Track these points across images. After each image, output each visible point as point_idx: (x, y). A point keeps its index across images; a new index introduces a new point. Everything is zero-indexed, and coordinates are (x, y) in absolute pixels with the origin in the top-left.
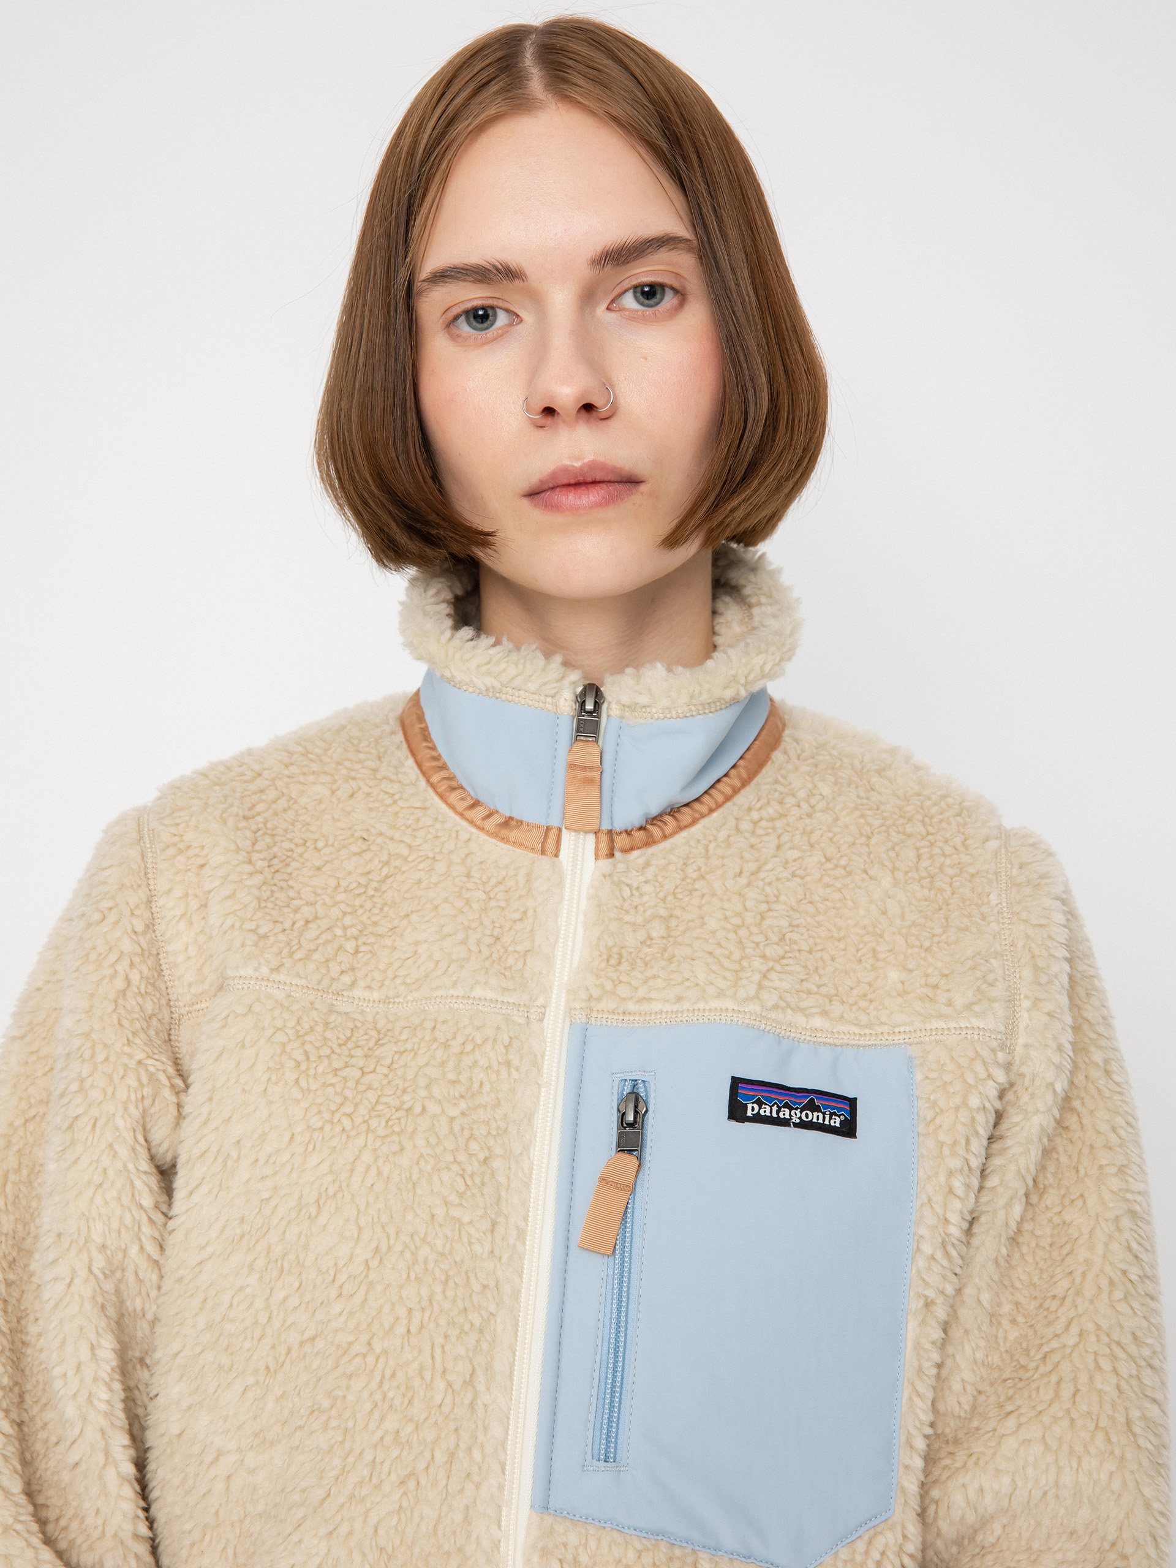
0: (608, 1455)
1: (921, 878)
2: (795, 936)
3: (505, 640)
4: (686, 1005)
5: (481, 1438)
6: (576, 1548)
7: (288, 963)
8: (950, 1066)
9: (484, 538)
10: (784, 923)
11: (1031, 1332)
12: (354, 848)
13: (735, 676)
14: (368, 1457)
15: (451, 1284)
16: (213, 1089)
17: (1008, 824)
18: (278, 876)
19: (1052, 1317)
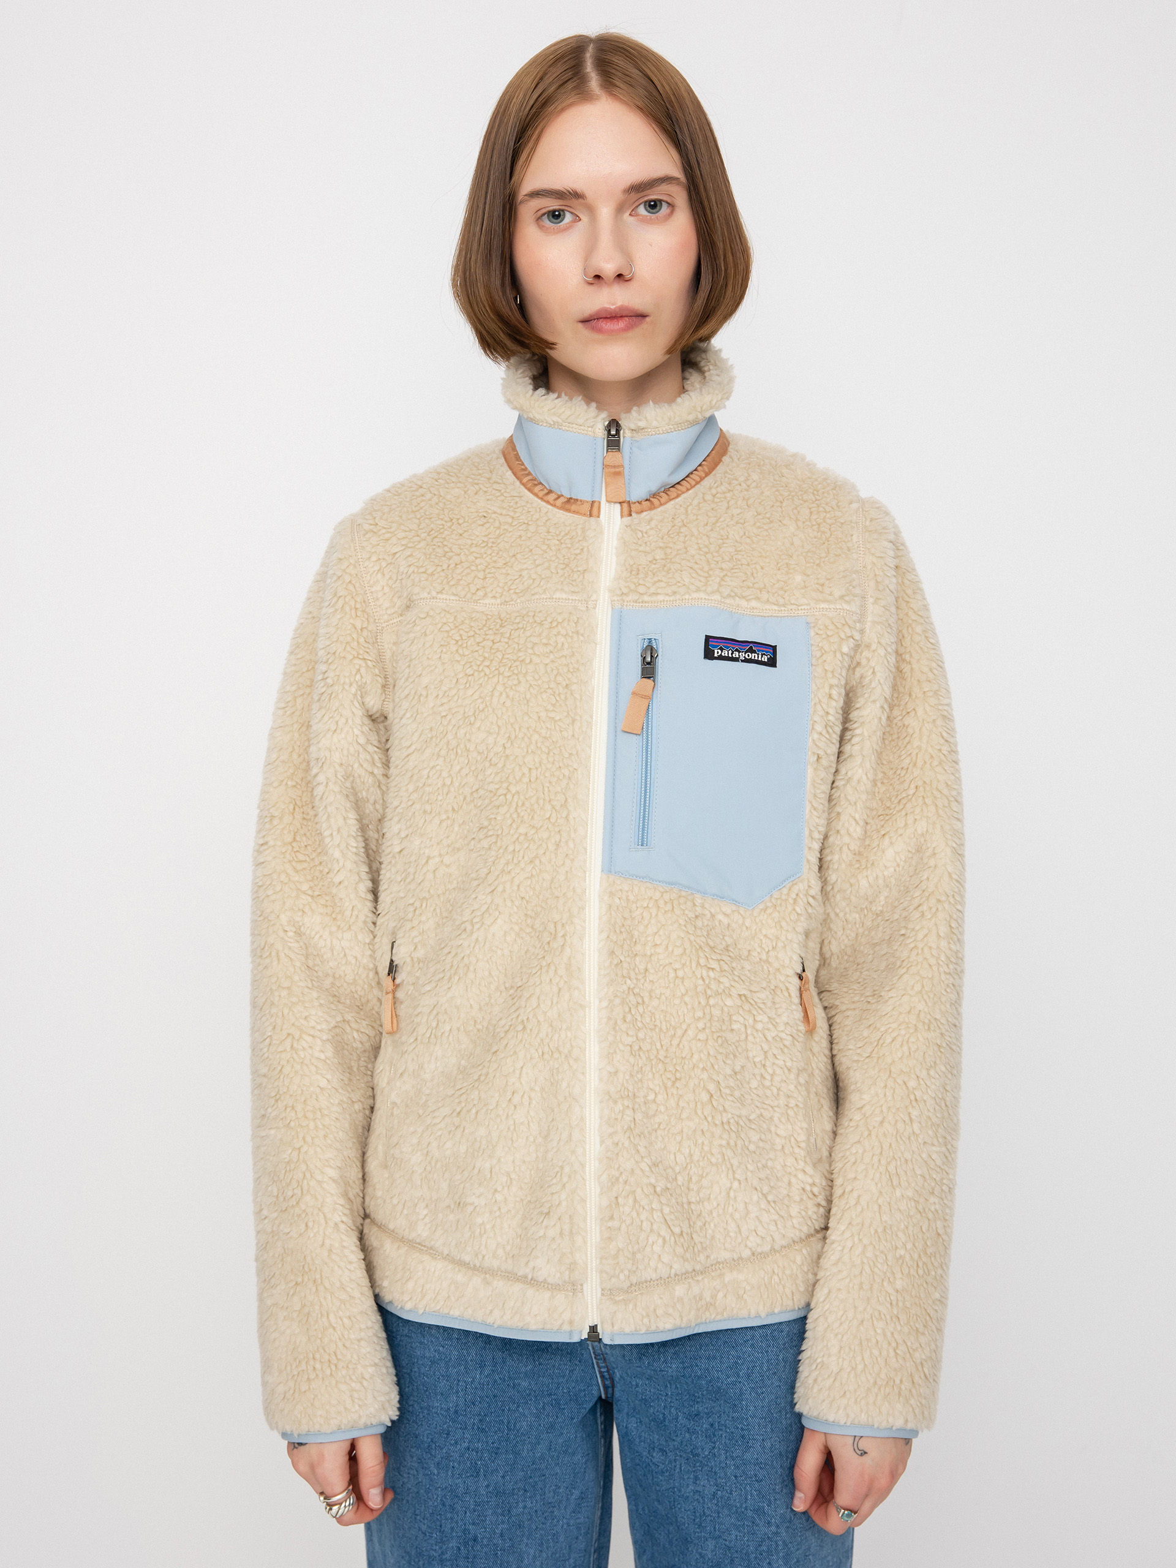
0: (643, 842)
1: (813, 525)
2: (739, 557)
3: (563, 395)
4: (678, 597)
5: (573, 835)
6: (627, 892)
7: (447, 588)
8: (831, 627)
9: (551, 345)
10: (732, 550)
11: (891, 788)
12: (480, 522)
13: (694, 407)
14: (511, 848)
15: (551, 754)
16: (411, 660)
17: (864, 494)
18: (436, 540)
19: (902, 779)
